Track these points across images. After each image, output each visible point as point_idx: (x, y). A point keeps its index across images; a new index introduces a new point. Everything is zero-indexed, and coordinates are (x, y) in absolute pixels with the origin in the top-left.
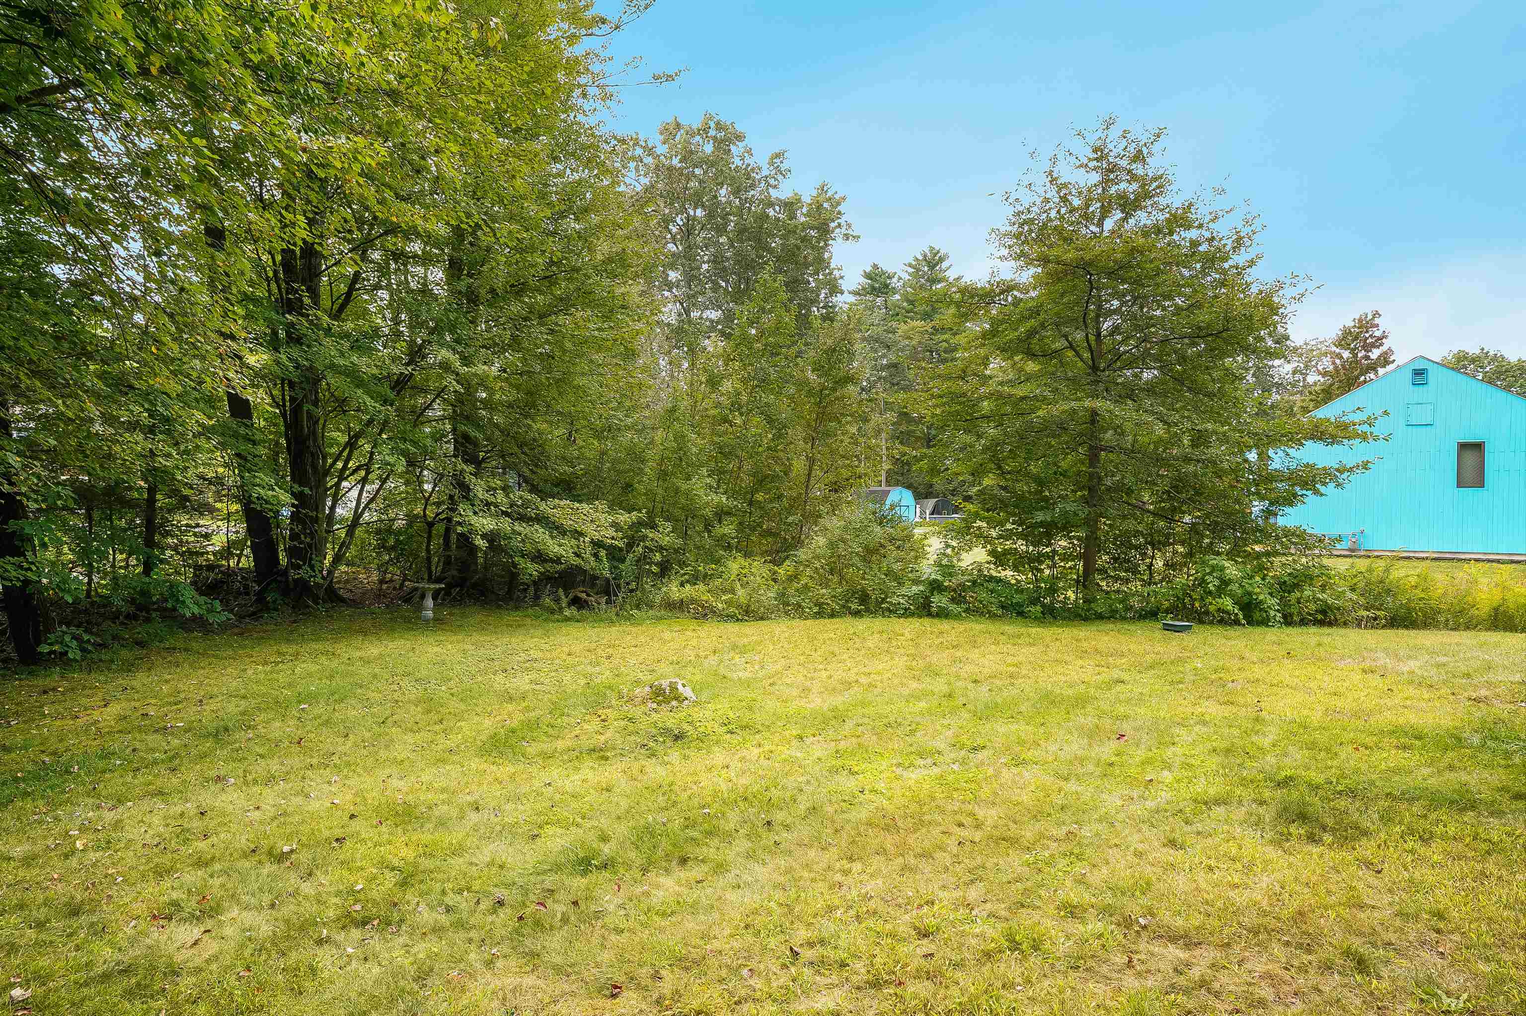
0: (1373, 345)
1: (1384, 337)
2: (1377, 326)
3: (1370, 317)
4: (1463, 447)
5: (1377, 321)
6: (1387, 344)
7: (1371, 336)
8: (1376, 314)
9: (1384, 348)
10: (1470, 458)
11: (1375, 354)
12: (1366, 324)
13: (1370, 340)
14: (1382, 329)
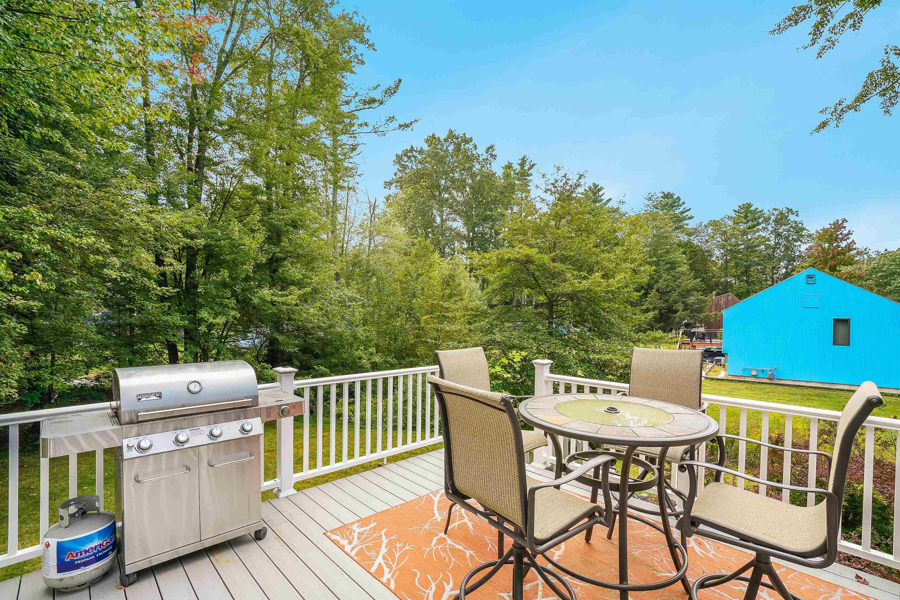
0: (842, 240)
1: (849, 233)
2: (845, 227)
3: (840, 222)
4: (837, 321)
5: (845, 224)
6: (852, 237)
7: (841, 234)
8: (845, 221)
9: (849, 241)
10: (841, 328)
11: (844, 244)
12: (838, 226)
13: (840, 236)
14: (847, 229)
